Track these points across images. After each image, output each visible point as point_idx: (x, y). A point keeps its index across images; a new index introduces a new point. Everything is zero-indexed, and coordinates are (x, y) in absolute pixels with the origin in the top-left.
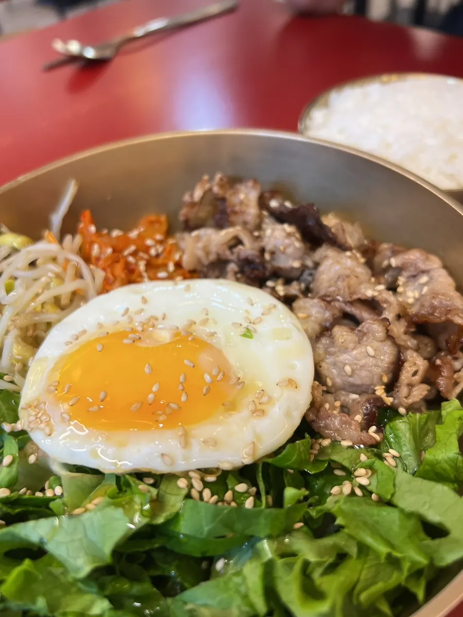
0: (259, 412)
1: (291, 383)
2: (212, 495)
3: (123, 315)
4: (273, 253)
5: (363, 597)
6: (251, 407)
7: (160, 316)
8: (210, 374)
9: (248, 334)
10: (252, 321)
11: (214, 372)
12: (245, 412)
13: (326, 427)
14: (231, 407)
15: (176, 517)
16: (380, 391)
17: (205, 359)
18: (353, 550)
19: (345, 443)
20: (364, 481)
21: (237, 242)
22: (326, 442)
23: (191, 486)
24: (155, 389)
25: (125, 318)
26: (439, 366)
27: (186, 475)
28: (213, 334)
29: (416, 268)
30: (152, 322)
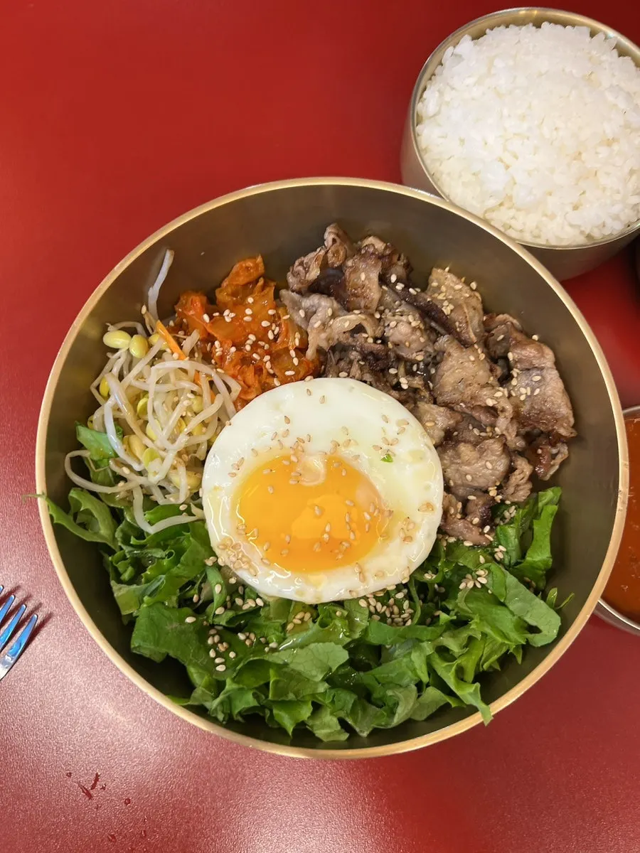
0: (408, 538)
1: (429, 506)
2: (383, 606)
3: (272, 440)
4: (396, 345)
5: (485, 666)
6: (402, 535)
7: (305, 437)
8: (369, 513)
9: (388, 458)
10: (390, 442)
11: (371, 510)
12: (397, 541)
13: (453, 529)
14: (387, 536)
15: (366, 631)
16: (493, 492)
17: (361, 495)
18: (479, 636)
19: (467, 544)
20: (484, 581)
21: (359, 329)
22: (452, 540)
23: (369, 604)
24: (327, 529)
25: (275, 442)
26: (540, 455)
27: (366, 598)
28: (357, 457)
29: (531, 363)
30: (300, 446)
